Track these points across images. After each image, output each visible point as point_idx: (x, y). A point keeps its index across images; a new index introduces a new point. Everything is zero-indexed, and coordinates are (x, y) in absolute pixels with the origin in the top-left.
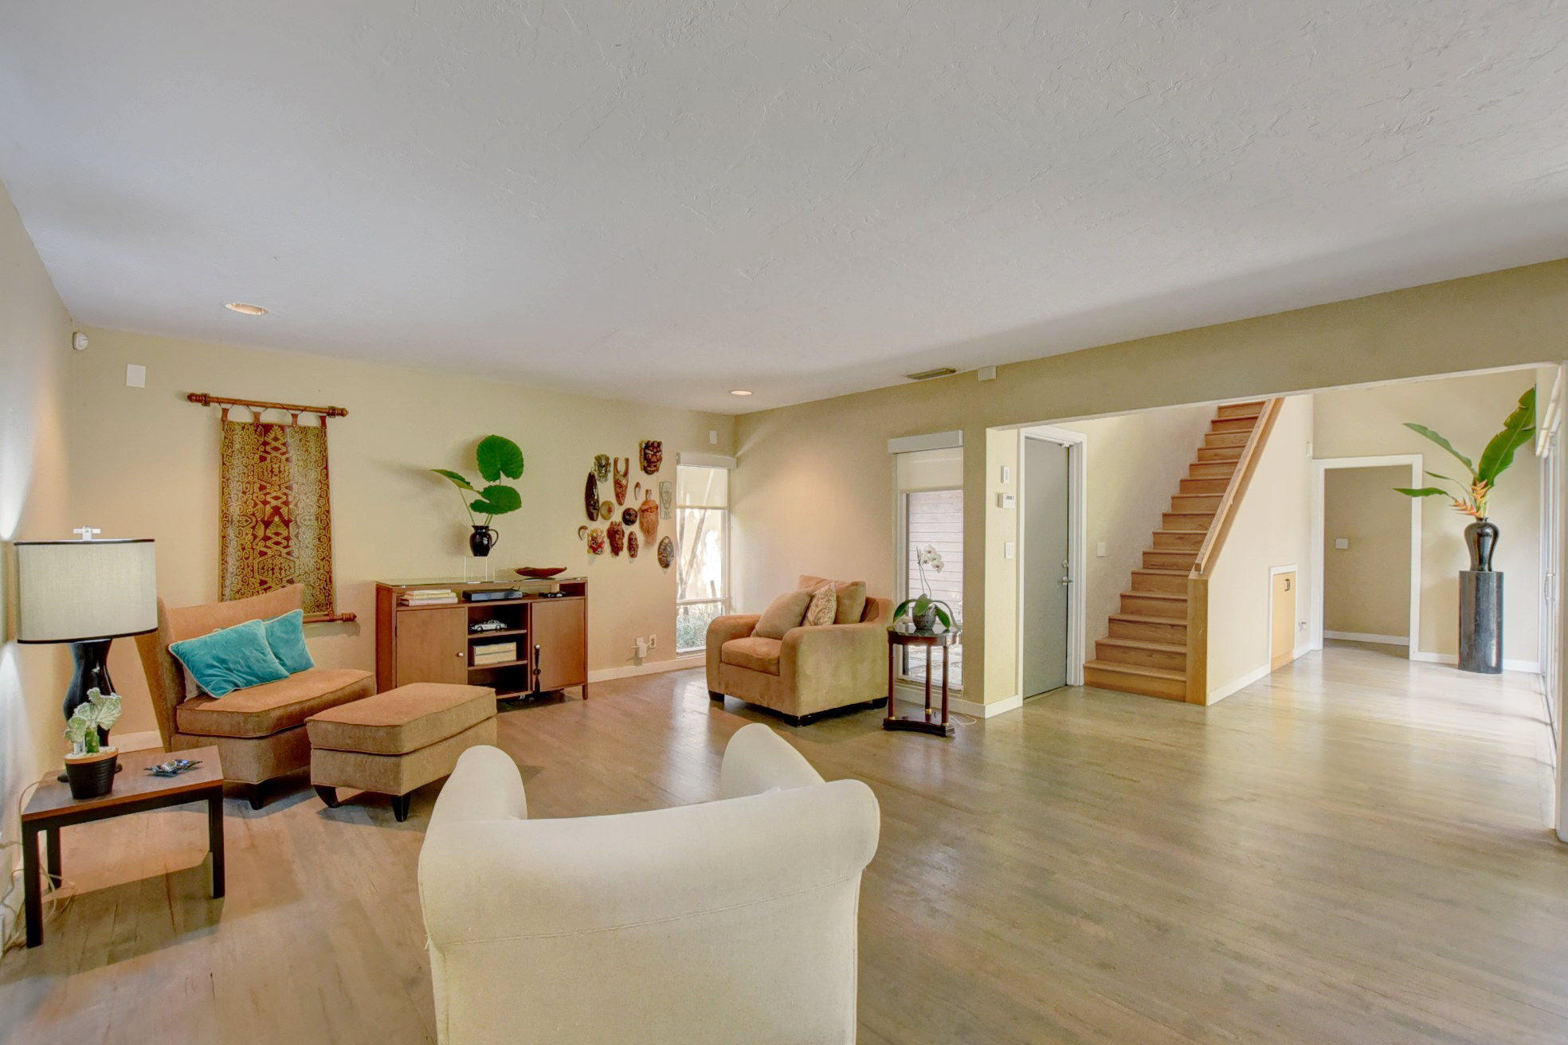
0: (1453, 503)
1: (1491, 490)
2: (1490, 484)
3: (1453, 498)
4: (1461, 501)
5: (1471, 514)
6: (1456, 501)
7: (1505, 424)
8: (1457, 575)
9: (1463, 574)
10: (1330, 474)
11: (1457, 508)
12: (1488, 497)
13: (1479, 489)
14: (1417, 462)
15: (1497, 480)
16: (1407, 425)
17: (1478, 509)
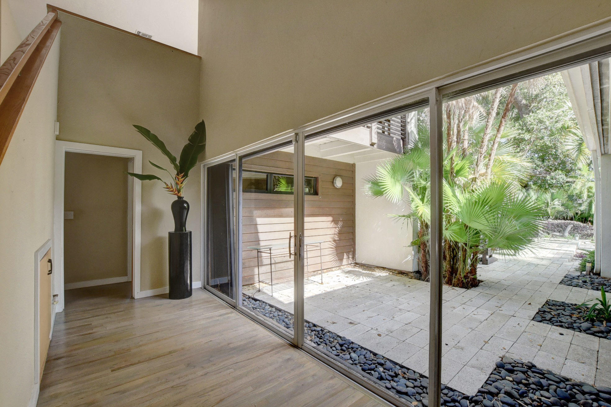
0: (165, 186)
1: (187, 179)
2: (186, 176)
3: (165, 183)
4: (169, 185)
5: (175, 194)
6: (167, 185)
7: (189, 140)
8: (167, 236)
9: (170, 234)
10: (69, 156)
11: (168, 190)
12: (184, 183)
13: (180, 178)
14: (138, 155)
15: (190, 173)
16: (135, 126)
17: (179, 192)
